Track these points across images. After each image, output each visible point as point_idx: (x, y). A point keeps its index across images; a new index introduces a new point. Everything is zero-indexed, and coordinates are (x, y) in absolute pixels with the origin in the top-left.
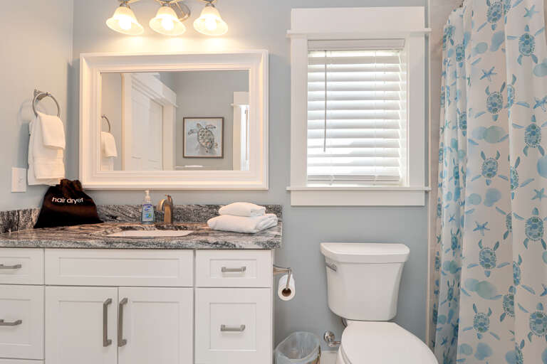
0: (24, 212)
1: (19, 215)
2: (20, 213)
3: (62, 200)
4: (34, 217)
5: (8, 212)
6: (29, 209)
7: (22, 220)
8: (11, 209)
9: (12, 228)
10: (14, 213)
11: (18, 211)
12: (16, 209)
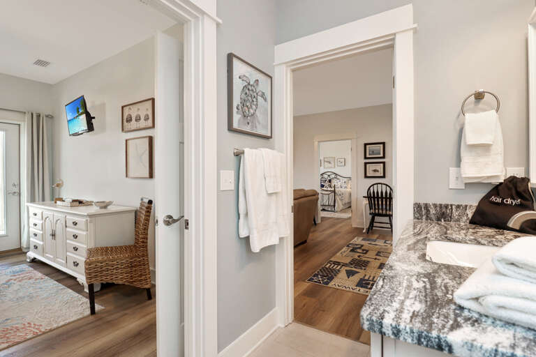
0: (458, 207)
1: (452, 208)
2: (454, 207)
3: (499, 200)
4: (470, 213)
5: (441, 205)
6: (464, 204)
7: (455, 214)
8: (444, 203)
9: (444, 218)
10: (446, 206)
11: (451, 205)
12: (450, 203)
